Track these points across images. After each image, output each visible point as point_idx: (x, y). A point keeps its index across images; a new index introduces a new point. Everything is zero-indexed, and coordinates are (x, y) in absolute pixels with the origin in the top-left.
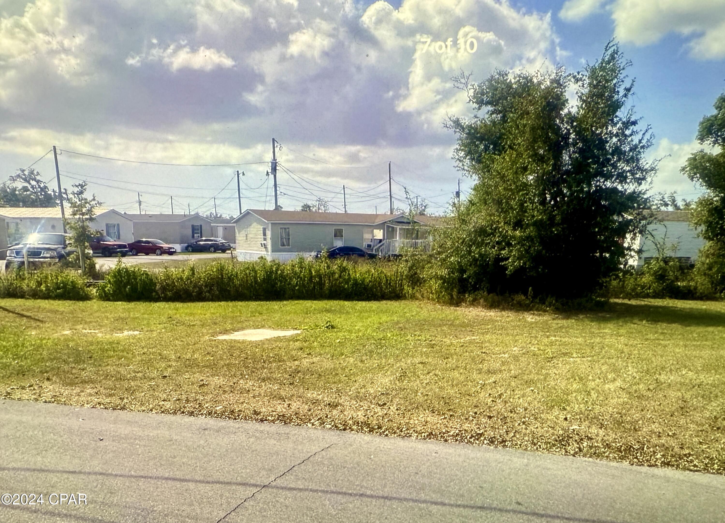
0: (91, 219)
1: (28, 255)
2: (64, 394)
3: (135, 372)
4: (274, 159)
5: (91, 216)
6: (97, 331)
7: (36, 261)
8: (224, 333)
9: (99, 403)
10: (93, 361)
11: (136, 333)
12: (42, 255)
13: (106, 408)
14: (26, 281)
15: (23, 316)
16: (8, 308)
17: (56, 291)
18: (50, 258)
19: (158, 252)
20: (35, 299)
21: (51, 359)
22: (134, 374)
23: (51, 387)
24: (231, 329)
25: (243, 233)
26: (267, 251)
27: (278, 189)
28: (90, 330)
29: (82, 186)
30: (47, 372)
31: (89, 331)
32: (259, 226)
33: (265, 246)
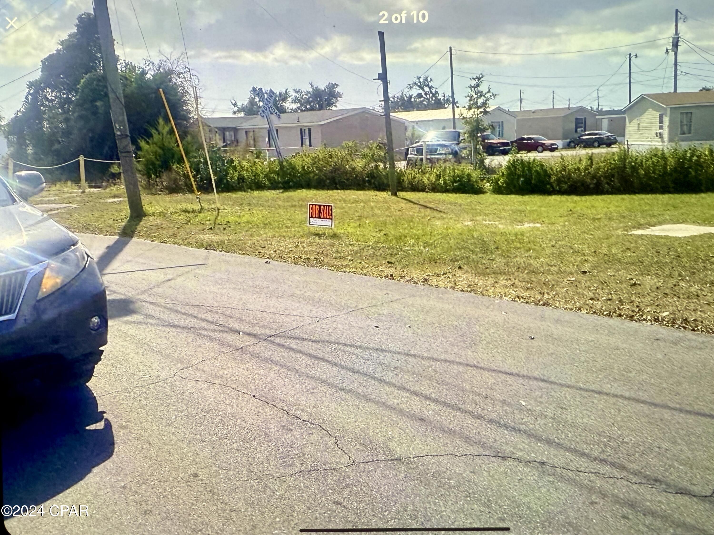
0: (485, 112)
1: (427, 152)
2: (479, 284)
3: (549, 265)
4: (677, 33)
5: (484, 109)
6: (497, 223)
7: (432, 158)
8: (639, 228)
9: (518, 297)
10: (500, 252)
11: (538, 225)
12: (438, 152)
13: (527, 303)
14: (427, 175)
15: (426, 207)
16: (413, 200)
17: (453, 185)
18: (445, 154)
19: (540, 149)
20: (435, 192)
21: (459, 249)
22: (547, 268)
23: (464, 276)
24: (646, 224)
25: (635, 122)
26: (663, 142)
27: (678, 68)
28: (491, 221)
29: (479, 79)
30: (457, 261)
31: (490, 223)
32: (655, 112)
33: (661, 136)
